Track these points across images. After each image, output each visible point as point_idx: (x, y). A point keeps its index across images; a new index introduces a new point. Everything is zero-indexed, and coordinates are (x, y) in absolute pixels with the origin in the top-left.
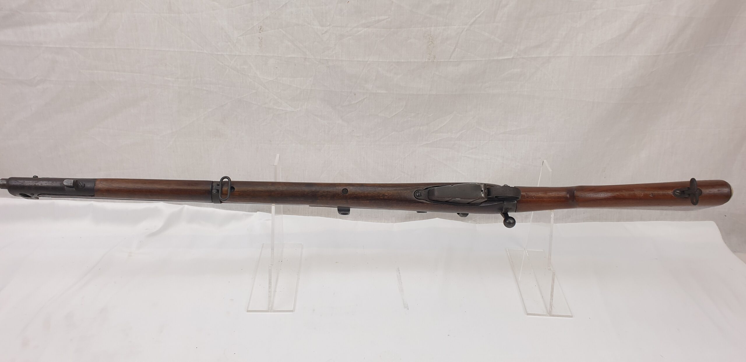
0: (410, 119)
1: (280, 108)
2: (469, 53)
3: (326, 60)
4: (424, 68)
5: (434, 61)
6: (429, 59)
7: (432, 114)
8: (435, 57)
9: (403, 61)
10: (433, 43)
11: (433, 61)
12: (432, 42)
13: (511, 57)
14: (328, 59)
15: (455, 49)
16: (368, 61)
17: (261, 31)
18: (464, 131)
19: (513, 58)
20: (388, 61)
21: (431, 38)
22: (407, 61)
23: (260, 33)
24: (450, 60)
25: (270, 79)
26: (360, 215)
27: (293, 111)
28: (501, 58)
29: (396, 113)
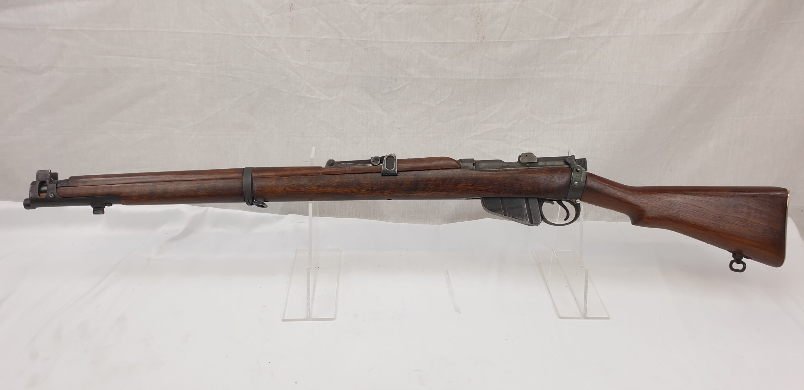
0: (456, 107)
1: (313, 97)
2: (521, 33)
3: (364, 41)
4: (472, 49)
5: (483, 41)
6: (478, 40)
7: (481, 102)
8: (484, 37)
9: (448, 42)
10: (482, 22)
12: (481, 20)
13: (567, 37)
14: (367, 40)
15: (506, 27)
16: (410, 42)
17: (292, 10)
18: (517, 120)
19: (569, 38)
20: (432, 42)
21: (479, 15)
22: (453, 42)
23: (291, 11)
24: (500, 41)
25: (302, 64)
27: (328, 100)
28: (556, 38)
29: (441, 101)
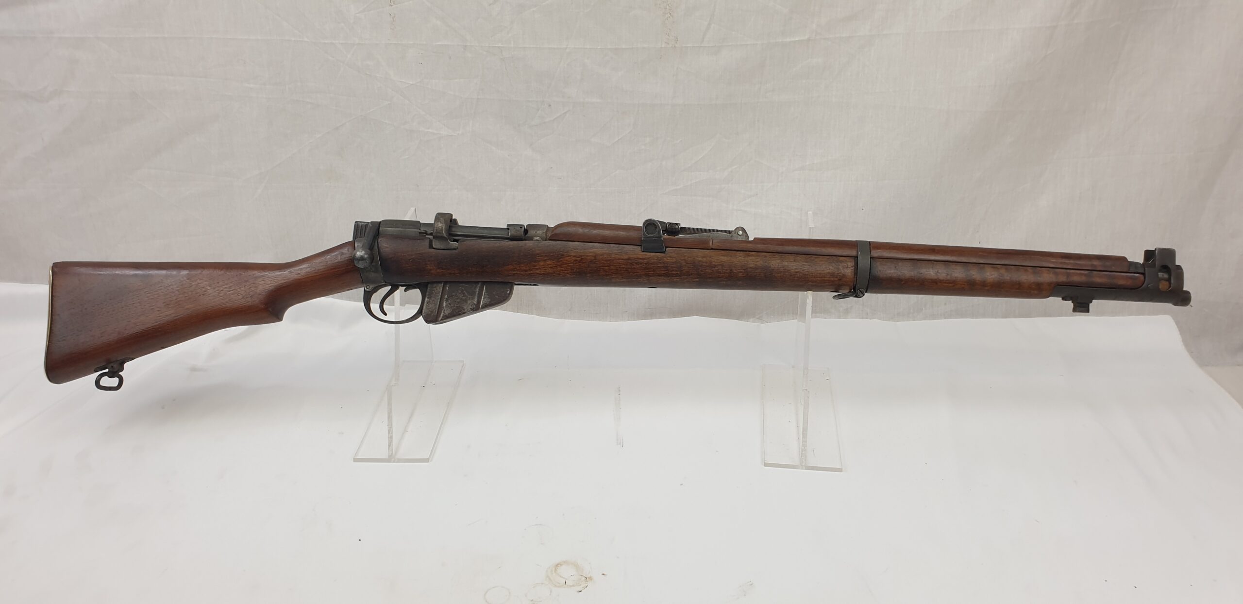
0: (643, 147)
1: (430, 130)
2: (733, 33)
3: (498, 47)
4: (661, 58)
5: (676, 45)
6: (668, 44)
7: (680, 140)
8: (676, 40)
9: (624, 47)
10: (672, 16)
11: (675, 47)
12: (670, 14)
13: (806, 37)
14: (503, 46)
15: (709, 24)
16: (566, 48)
17: (392, 4)
18: (736, 167)
19: (809, 40)
20: (599, 47)
21: (667, 7)
22: (631, 47)
23: (392, 6)
24: (702, 45)
25: (411, 83)
26: (570, 310)
27: (452, 135)
28: (788, 40)
29: (620, 138)
